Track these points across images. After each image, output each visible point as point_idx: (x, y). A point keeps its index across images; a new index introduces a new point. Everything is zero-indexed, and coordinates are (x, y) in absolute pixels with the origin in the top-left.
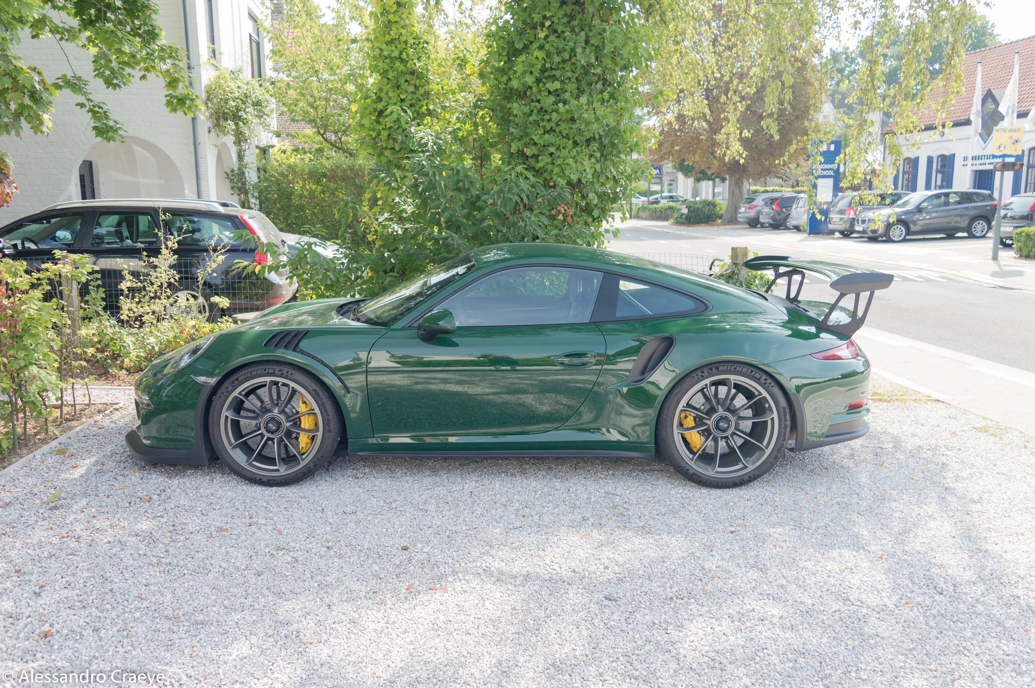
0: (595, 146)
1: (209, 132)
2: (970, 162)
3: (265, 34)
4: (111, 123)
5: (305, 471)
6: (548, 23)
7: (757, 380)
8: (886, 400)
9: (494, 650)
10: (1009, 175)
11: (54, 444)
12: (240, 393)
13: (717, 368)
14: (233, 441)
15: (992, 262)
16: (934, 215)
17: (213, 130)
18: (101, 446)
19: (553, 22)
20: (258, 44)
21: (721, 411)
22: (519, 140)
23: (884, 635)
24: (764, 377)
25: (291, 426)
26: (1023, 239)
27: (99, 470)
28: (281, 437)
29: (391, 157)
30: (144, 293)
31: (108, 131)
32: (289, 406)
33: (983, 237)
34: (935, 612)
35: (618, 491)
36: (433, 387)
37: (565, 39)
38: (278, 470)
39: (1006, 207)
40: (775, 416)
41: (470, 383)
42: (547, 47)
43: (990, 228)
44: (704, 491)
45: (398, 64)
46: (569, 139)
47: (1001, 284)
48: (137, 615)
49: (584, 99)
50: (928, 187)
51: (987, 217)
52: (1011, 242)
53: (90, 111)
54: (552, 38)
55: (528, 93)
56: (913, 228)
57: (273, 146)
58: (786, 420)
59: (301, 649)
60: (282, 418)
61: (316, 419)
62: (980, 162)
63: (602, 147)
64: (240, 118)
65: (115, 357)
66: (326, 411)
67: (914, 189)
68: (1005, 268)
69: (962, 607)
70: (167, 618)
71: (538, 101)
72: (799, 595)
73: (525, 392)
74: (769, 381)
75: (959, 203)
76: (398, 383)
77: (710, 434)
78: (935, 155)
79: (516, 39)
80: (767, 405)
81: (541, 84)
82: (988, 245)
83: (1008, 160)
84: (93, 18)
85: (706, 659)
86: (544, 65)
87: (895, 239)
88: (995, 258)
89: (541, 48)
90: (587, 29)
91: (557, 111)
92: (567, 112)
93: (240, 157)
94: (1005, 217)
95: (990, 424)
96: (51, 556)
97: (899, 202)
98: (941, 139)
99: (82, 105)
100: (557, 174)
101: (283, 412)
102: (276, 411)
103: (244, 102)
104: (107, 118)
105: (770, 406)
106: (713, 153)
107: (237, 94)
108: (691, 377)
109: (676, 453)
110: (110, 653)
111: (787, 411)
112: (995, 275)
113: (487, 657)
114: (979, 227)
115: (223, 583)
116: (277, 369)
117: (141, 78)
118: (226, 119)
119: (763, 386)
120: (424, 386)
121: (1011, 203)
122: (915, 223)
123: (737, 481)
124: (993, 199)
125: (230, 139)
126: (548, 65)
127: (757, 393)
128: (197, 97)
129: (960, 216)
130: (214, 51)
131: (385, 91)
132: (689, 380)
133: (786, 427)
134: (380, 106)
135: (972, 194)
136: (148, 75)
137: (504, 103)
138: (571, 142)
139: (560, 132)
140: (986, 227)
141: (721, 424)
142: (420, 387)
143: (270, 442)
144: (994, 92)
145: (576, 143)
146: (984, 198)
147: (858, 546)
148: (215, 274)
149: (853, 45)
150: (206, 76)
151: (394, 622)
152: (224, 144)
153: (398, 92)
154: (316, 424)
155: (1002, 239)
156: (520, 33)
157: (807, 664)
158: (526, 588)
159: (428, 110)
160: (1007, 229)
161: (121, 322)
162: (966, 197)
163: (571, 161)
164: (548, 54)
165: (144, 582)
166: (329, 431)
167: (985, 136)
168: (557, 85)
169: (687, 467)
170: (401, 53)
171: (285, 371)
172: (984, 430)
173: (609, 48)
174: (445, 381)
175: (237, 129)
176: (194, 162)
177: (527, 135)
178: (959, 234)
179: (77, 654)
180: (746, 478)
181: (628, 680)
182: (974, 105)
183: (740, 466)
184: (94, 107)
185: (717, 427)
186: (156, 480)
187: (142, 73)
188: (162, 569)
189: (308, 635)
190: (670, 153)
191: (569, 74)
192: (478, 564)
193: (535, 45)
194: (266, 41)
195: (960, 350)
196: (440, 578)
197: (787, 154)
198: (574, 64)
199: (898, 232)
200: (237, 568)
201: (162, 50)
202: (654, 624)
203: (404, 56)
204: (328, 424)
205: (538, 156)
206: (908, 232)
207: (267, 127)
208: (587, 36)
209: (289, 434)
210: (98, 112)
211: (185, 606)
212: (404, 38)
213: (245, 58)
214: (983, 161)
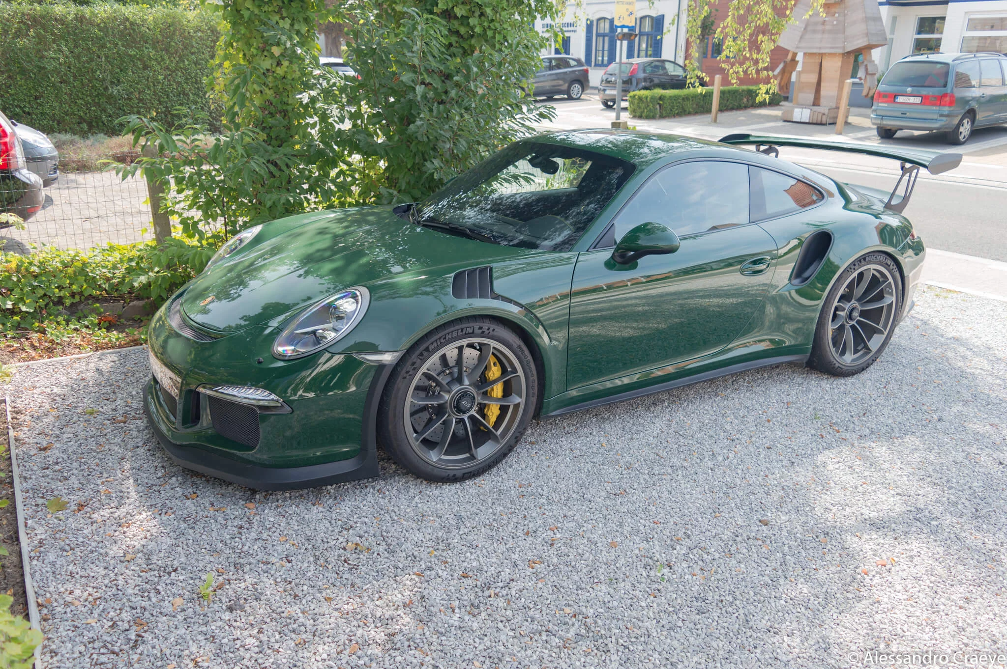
5: (506, 451)
7: (888, 267)
12: (427, 368)
13: (864, 259)
14: (414, 434)
21: (852, 302)
24: (893, 263)
26: (636, 101)
33: (579, 99)
40: (894, 298)
51: (581, 81)
58: (900, 302)
66: (531, 371)
74: (895, 266)
75: (558, 67)
80: (888, 290)
83: (624, 30)
101: (475, 383)
102: (466, 383)
105: (892, 290)
108: (846, 272)
109: (828, 350)
114: (576, 90)
116: (477, 326)
119: (891, 271)
123: (864, 366)
124: (583, 65)
132: (844, 275)
135: (567, 59)
140: (580, 90)
141: (854, 314)
146: (577, 63)
166: (534, 395)
171: (486, 327)
178: (559, 97)
183: (863, 351)
185: (850, 317)
204: (533, 387)
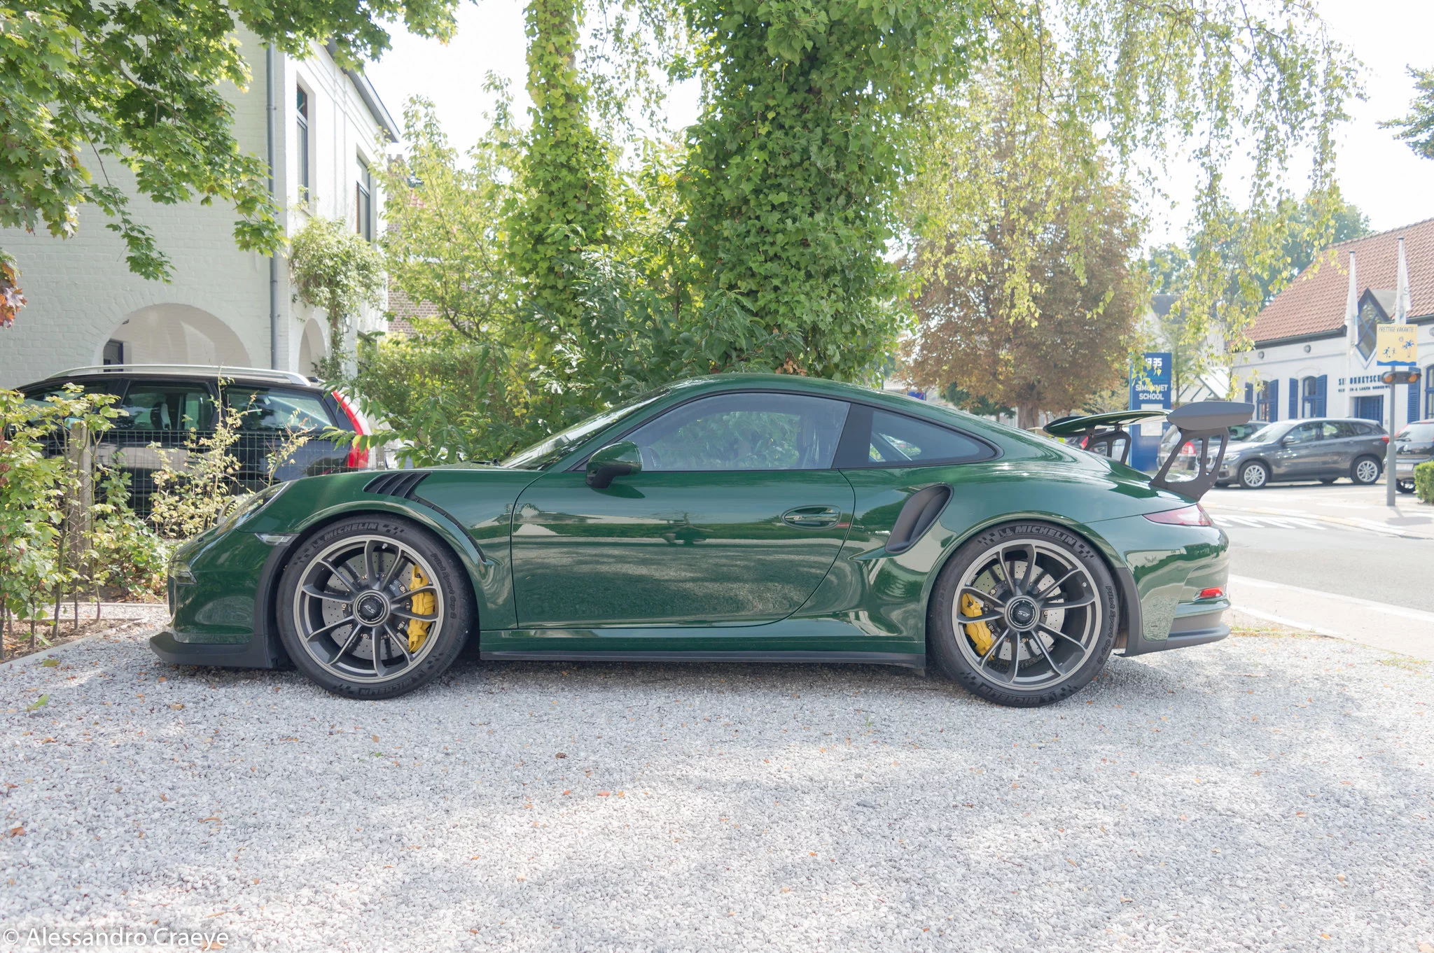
0: (836, 279)
1: (294, 300)
2: (1347, 386)
3: (378, 182)
4: (154, 255)
5: (416, 676)
6: (771, 115)
7: (1070, 548)
8: (1251, 635)
9: (694, 855)
10: (1402, 390)
11: (42, 655)
12: (325, 559)
13: (1013, 529)
14: (310, 630)
15: (1388, 508)
16: (1304, 452)
17: (299, 298)
18: (110, 659)
19: (778, 114)
20: (368, 198)
21: (1019, 596)
22: (731, 270)
23: (1268, 844)
24: (1079, 543)
25: (397, 609)
26: (1427, 477)
27: (110, 679)
28: (382, 627)
29: (551, 300)
30: (187, 487)
31: (150, 265)
32: (396, 582)
33: (1373, 483)
34: (1340, 823)
35: (873, 708)
36: (604, 569)
37: (794, 137)
38: (375, 675)
39: (1402, 438)
40: (1097, 599)
41: (658, 563)
42: (770, 145)
43: (1381, 470)
44: (998, 710)
45: (564, 172)
46: (799, 269)
47: (1401, 533)
48: (157, 815)
49: (819, 217)
50: (1293, 415)
51: (1376, 455)
52: (1411, 487)
53: (126, 235)
54: (779, 134)
55: (744, 209)
56: (1275, 470)
57: (382, 334)
58: (1112, 607)
59: (402, 853)
60: (385, 598)
61: (435, 602)
62: (1362, 385)
63: (846, 282)
64: (338, 284)
65: (140, 572)
66: (450, 586)
67: (1274, 417)
68: (1405, 515)
69: (1377, 819)
70: (201, 820)
71: (758, 218)
72: (1140, 804)
73: (737, 579)
74: (1087, 548)
75: (1336, 436)
76: (552, 561)
77: (1004, 628)
78: (1300, 377)
79: (728, 137)
80: (1085, 585)
81: (761, 196)
82: (1380, 492)
83: (1399, 369)
84: (142, 123)
85: (1009, 865)
86: (766, 170)
87: (1252, 485)
88: (1391, 503)
89: (762, 147)
90: (824, 124)
91: (784, 231)
92: (798, 230)
93: (335, 343)
94: (1401, 451)
95: (1399, 657)
96: (28, 759)
97: (1253, 437)
98: (1305, 355)
99: (116, 228)
100: (783, 315)
101: (386, 589)
102: (376, 587)
103: (345, 263)
104: (149, 247)
105: (1089, 585)
106: (995, 374)
107: (335, 250)
108: (976, 541)
109: (956, 653)
110: (113, 852)
111: (1114, 592)
112: (1391, 522)
113: (683, 861)
114: (1367, 468)
115: (287, 786)
116: (381, 523)
117: (202, 202)
118: (319, 285)
119: (1078, 555)
120: (590, 566)
121: (1407, 433)
122: (1278, 463)
123: (1046, 695)
124: (1383, 432)
125: (320, 315)
126: (771, 170)
127: (1069, 567)
128: (280, 227)
129: (1338, 454)
130: (306, 197)
131: (545, 209)
132: (973, 546)
133: (1113, 616)
134: (538, 228)
135: (1353, 424)
136: (214, 198)
137: (712, 222)
138: (802, 272)
139: (788, 259)
140: (1376, 469)
141: (1020, 612)
142: (586, 568)
143: (365, 636)
144: (1374, 292)
145: (809, 276)
146: (1369, 430)
147: (1222, 762)
148: (292, 461)
149: (1182, 242)
150: (294, 226)
151: (544, 826)
152: (313, 323)
153: (564, 210)
154: (435, 609)
155: (1398, 481)
156: (735, 129)
157: (1158, 870)
158: (742, 795)
159: (604, 235)
160: (1405, 467)
161: (151, 525)
162: (1345, 429)
163: (803, 297)
164: (772, 155)
165: (170, 785)
166: (454, 616)
167: (1366, 350)
168: (783, 197)
169: (973, 675)
170: (569, 159)
171: (392, 527)
172: (1395, 663)
173: (853, 146)
174: (621, 560)
175: (334, 298)
176: (269, 341)
177: (741, 262)
178: (1341, 480)
179: (61, 852)
180: (1058, 691)
181: (895, 883)
182: (1348, 308)
183: (1050, 674)
184: (132, 229)
185: (1015, 617)
186: (192, 690)
187: (206, 194)
188: (196, 772)
189: (415, 839)
190: (936, 374)
191: (800, 183)
192: (670, 772)
193: (754, 144)
194: (379, 191)
195: (1352, 595)
196: (612, 785)
197: (1101, 304)
198: (807, 170)
199: (1254, 475)
200: (310, 773)
201: (237, 161)
202: (931, 830)
203: (573, 162)
204: (453, 606)
205: (757, 292)
206: (1270, 477)
207: (375, 303)
208: (825, 134)
209: (393, 621)
210: (137, 238)
211: (229, 808)
212: (574, 140)
213: (349, 210)
214: (1366, 385)
